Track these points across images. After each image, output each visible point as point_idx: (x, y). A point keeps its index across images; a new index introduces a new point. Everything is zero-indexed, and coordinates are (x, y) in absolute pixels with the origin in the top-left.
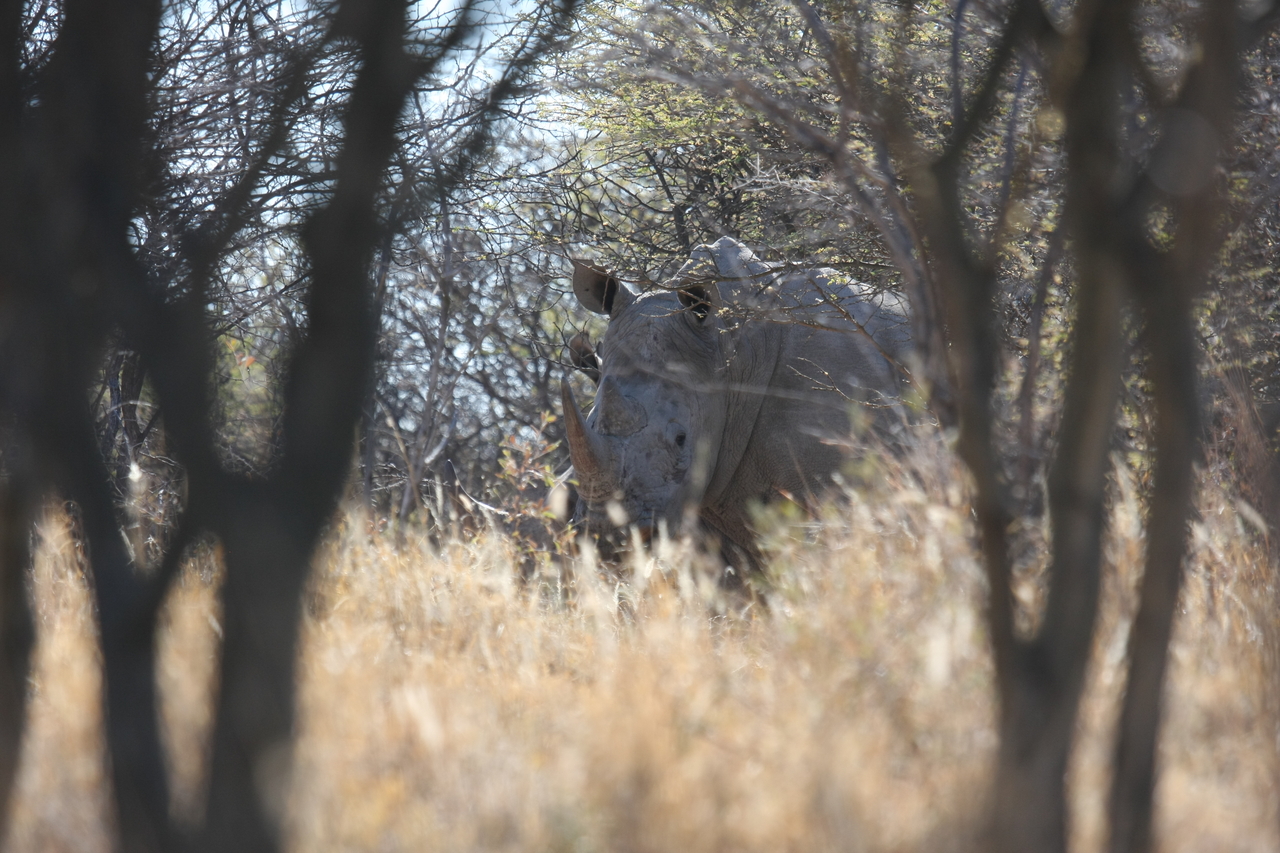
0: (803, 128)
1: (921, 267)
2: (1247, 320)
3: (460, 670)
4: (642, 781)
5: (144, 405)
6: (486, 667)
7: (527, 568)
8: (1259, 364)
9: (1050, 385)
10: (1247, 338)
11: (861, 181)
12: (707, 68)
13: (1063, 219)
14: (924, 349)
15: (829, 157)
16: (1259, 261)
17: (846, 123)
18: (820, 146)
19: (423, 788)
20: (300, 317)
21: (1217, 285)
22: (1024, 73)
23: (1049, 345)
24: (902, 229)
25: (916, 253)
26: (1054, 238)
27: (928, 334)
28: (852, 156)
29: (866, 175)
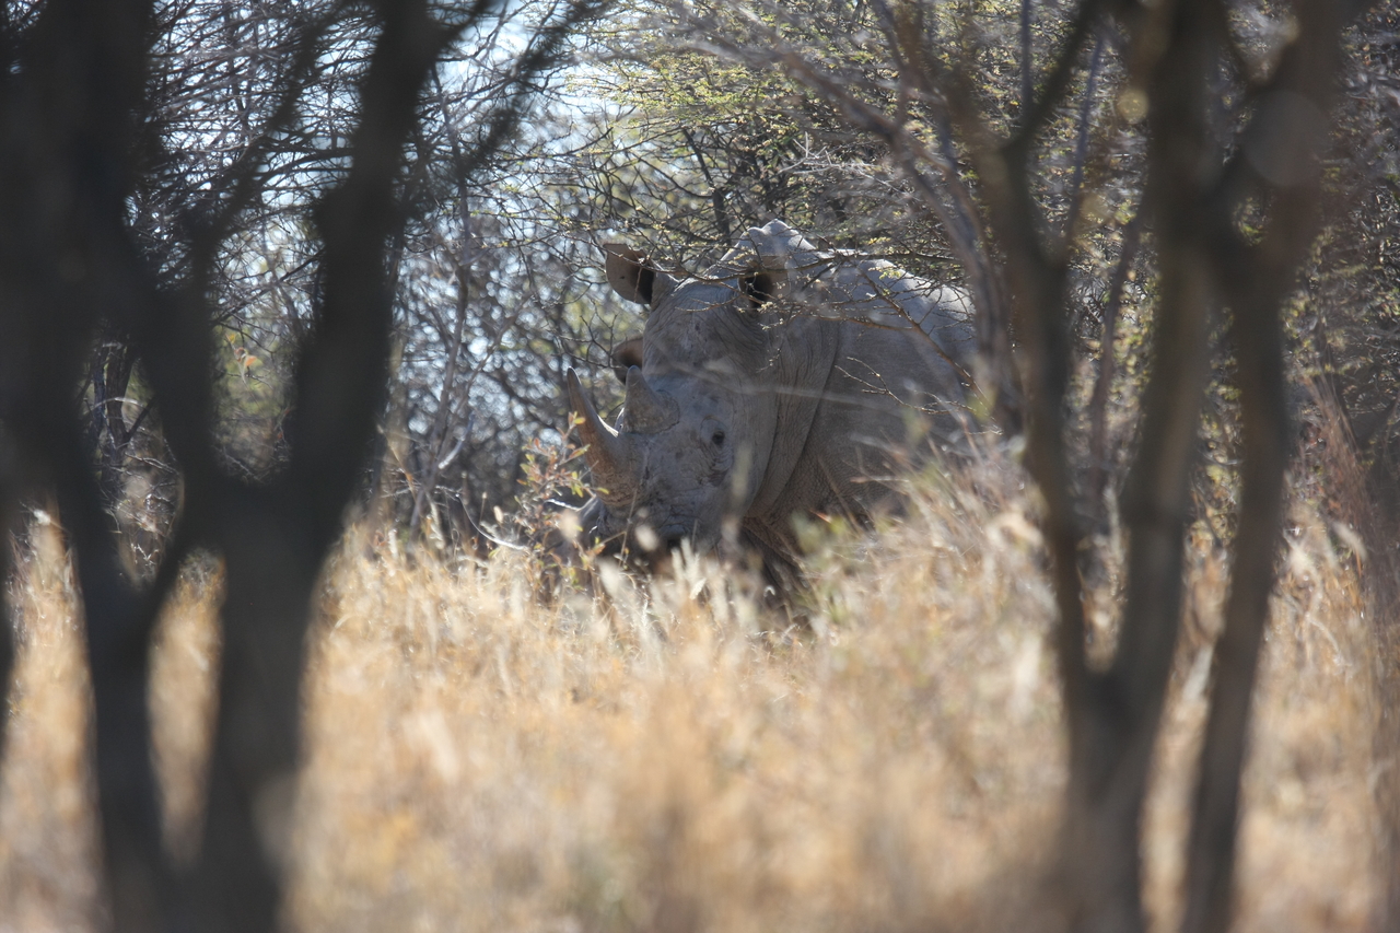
0: (858, 107)
1: (984, 260)
2: (1338, 321)
3: (476, 695)
4: (676, 819)
5: (130, 402)
6: (502, 693)
8: (1353, 369)
9: (1127, 389)
10: (1339, 341)
11: (919, 165)
12: (752, 39)
13: (1142, 209)
14: (987, 349)
15: (886, 138)
16: (1353, 258)
17: (904, 103)
18: (876, 127)
19: (435, 825)
20: (304, 307)
21: (1306, 284)
22: (1100, 48)
23: (1122, 347)
24: (964, 217)
25: (979, 244)
26: (1130, 230)
27: (992, 332)
28: (911, 138)
29: (926, 158)
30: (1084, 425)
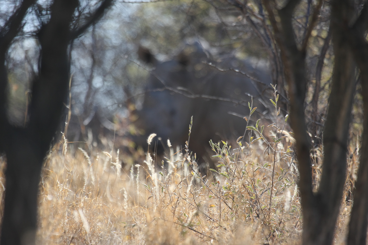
1: (274, 51)
3: (99, 203)
9: (324, 96)
11: (253, 19)
13: (329, 33)
14: (275, 82)
15: (241, 9)
20: (36, 68)
24: (267, 36)
25: (273, 46)
26: (326, 40)
27: (277, 77)
28: (249, 8)
29: (255, 16)
30: (309, 108)
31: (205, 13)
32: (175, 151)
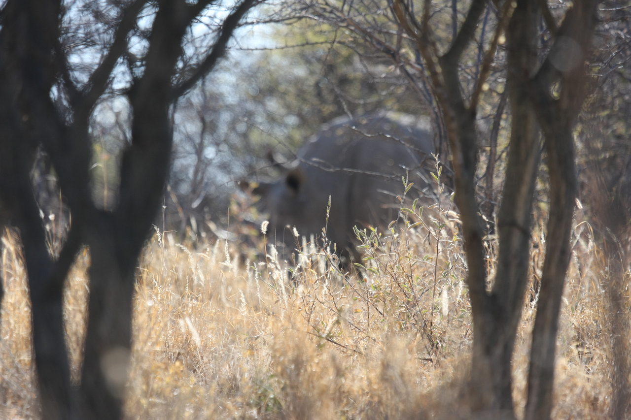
0: (379, 43)
1: (436, 110)
2: (598, 135)
3: (212, 308)
4: (298, 363)
5: (53, 179)
6: (223, 308)
7: (243, 259)
8: (605, 158)
9: (501, 168)
10: (599, 145)
11: (408, 68)
12: (331, 12)
13: (507, 87)
14: (438, 150)
15: (392, 56)
16: (604, 108)
17: (400, 38)
18: (388, 51)
19: (192, 368)
20: (129, 135)
21: (581, 120)
22: (488, 13)
23: (499, 149)
24: (427, 90)
25: (435, 104)
26: (503, 96)
27: (441, 143)
28: (403, 55)
29: (410, 65)
30: (482, 183)
31: (348, 61)
32: (308, 240)
